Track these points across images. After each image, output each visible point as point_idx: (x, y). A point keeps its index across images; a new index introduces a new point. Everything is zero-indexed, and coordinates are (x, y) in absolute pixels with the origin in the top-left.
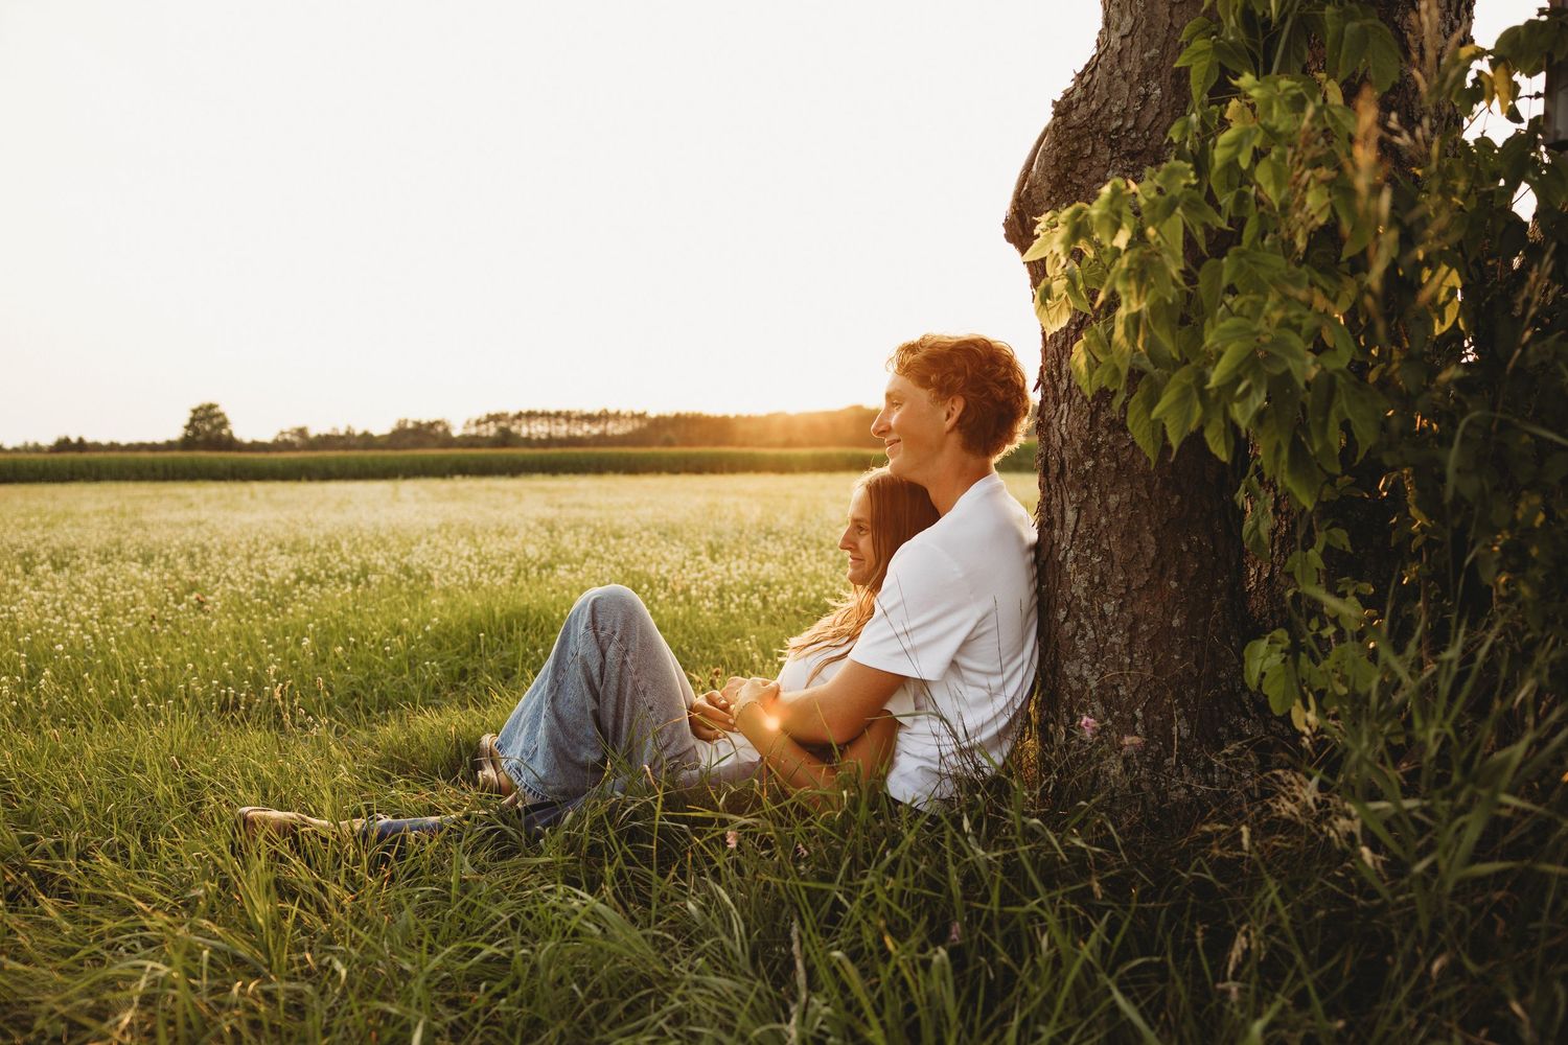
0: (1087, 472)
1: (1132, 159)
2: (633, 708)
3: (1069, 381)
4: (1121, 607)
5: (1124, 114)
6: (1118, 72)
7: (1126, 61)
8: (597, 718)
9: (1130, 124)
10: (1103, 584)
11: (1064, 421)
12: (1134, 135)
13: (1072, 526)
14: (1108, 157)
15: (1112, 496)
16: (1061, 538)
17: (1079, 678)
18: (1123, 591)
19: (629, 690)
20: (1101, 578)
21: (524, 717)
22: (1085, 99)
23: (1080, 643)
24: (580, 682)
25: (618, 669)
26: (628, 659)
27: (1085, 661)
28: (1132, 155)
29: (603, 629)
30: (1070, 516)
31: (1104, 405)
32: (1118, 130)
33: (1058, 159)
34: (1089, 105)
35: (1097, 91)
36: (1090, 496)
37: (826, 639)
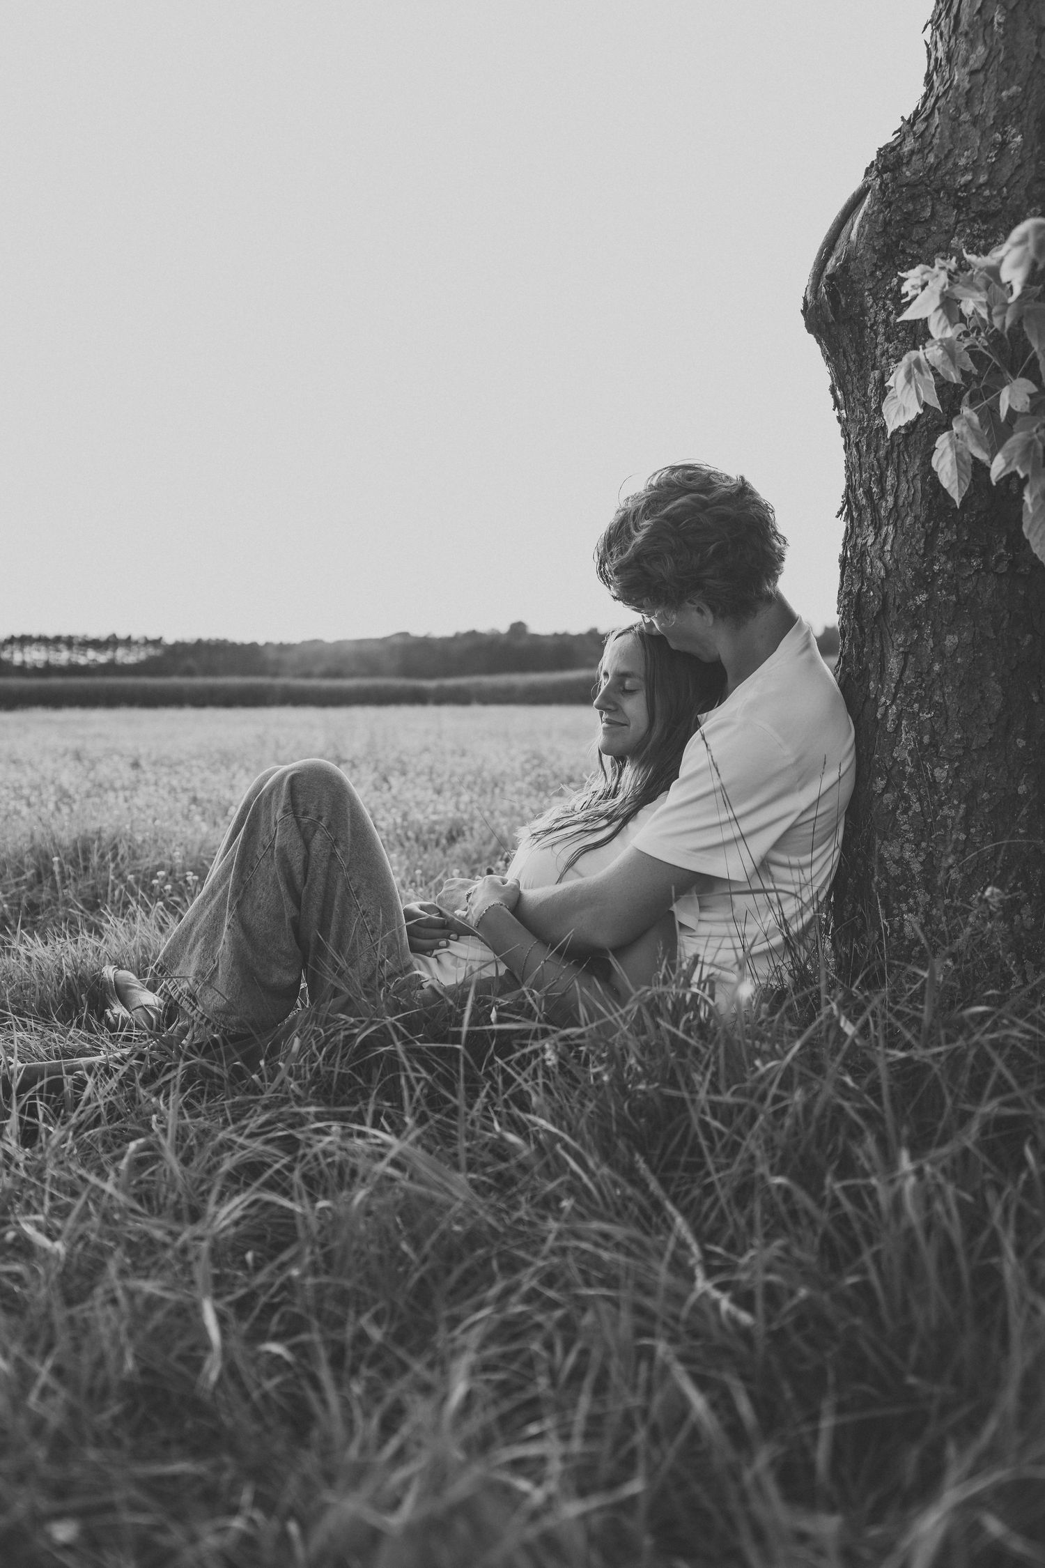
0: (918, 607)
1: (984, 222)
2: (344, 913)
3: (896, 498)
4: (957, 773)
5: (974, 167)
6: (965, 116)
7: (976, 102)
8: (296, 926)
9: (983, 179)
10: (934, 744)
11: (888, 547)
12: (987, 193)
13: (896, 675)
14: (952, 220)
15: (950, 637)
16: (880, 692)
17: (900, 862)
18: (961, 752)
19: (339, 891)
20: (932, 737)
21: (195, 929)
22: (920, 151)
23: (902, 818)
24: (275, 882)
25: (325, 864)
26: (338, 852)
27: (908, 841)
28: (985, 217)
29: (305, 813)
30: (893, 664)
31: (942, 525)
32: (967, 186)
33: (887, 224)
34: (925, 158)
35: (936, 141)
36: (921, 637)
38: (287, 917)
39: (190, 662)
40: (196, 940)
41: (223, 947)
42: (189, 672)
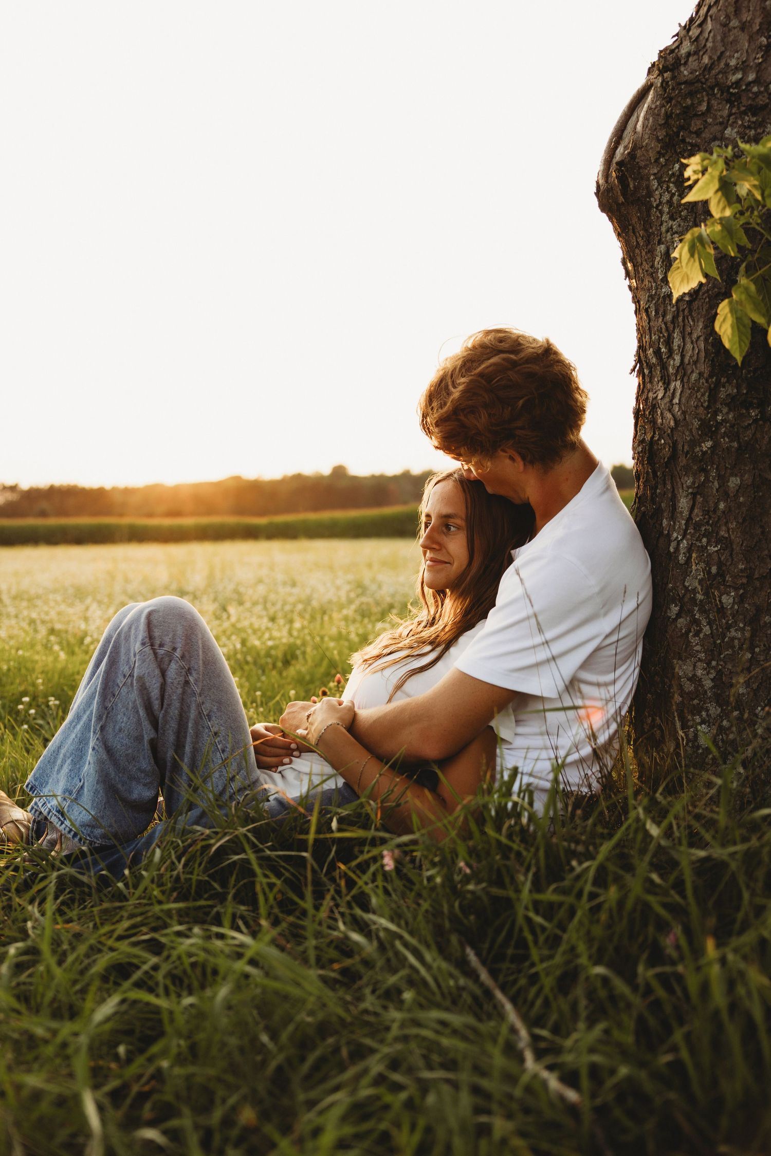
0: (704, 453)
1: (754, 115)
2: (198, 735)
3: (683, 357)
4: (741, 599)
5: (744, 67)
6: (734, 23)
7: (744, 10)
8: (154, 746)
9: (751, 77)
10: (721, 574)
11: (676, 400)
12: (755, 89)
13: (686, 513)
14: (726, 113)
15: (733, 479)
16: (672, 528)
17: (693, 679)
18: (744, 581)
19: (193, 714)
20: (719, 568)
21: (63, 751)
22: (696, 53)
23: (694, 641)
24: (135, 707)
25: (180, 691)
26: (191, 679)
27: (700, 660)
28: (754, 110)
29: (161, 645)
30: (683, 503)
31: (723, 380)
32: (737, 83)
33: (668, 116)
34: (700, 59)
35: (709, 44)
36: (707, 478)
37: (401, 649)
38: (146, 738)
39: (44, 505)
40: (64, 761)
41: (89, 767)
42: (43, 514)
